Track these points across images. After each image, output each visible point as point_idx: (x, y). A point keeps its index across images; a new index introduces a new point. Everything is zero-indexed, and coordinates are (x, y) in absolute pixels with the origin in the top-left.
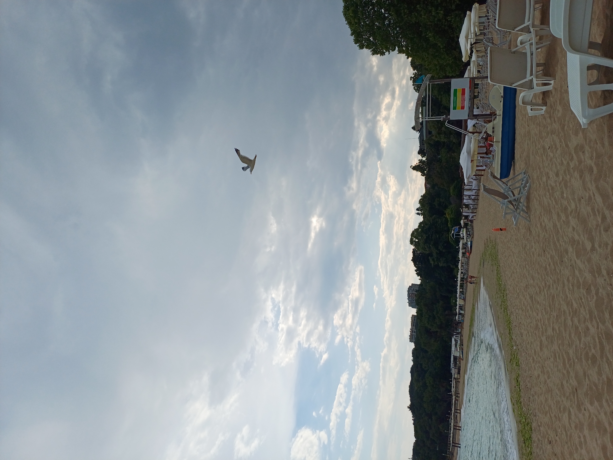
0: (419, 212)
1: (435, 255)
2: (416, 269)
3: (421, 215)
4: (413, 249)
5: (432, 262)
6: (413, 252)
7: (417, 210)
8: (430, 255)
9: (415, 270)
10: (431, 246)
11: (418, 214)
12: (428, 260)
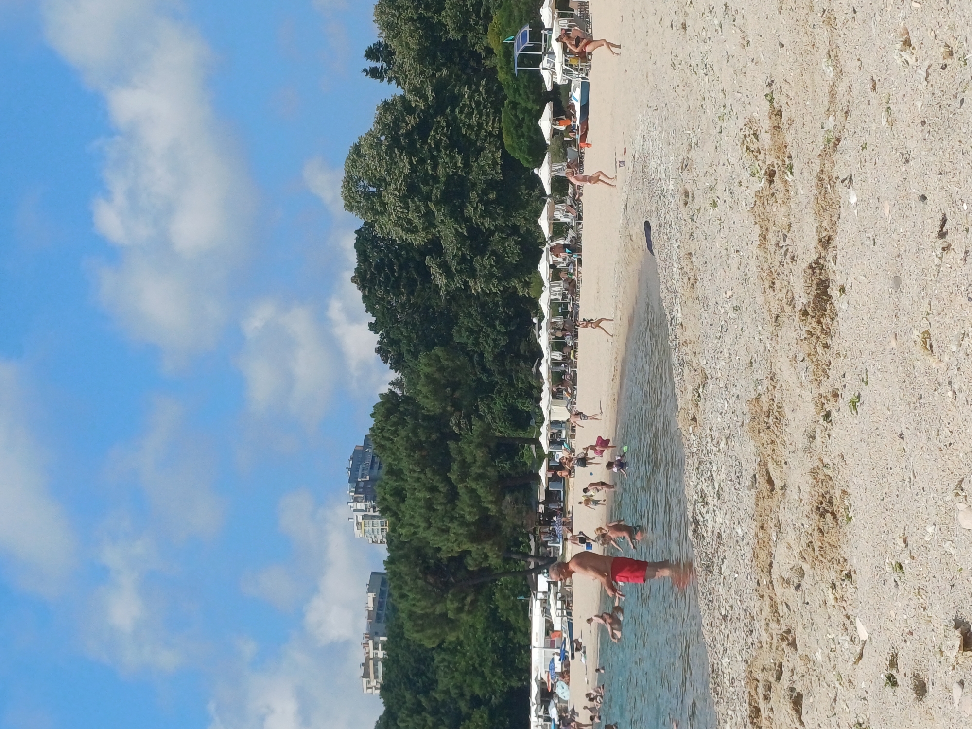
0: (378, 65)
1: (449, 244)
2: (373, 320)
3: (386, 80)
4: (357, 232)
5: (440, 280)
6: (356, 246)
7: (372, 54)
8: (435, 247)
9: (373, 327)
10: (432, 206)
11: (374, 73)
12: (426, 274)
